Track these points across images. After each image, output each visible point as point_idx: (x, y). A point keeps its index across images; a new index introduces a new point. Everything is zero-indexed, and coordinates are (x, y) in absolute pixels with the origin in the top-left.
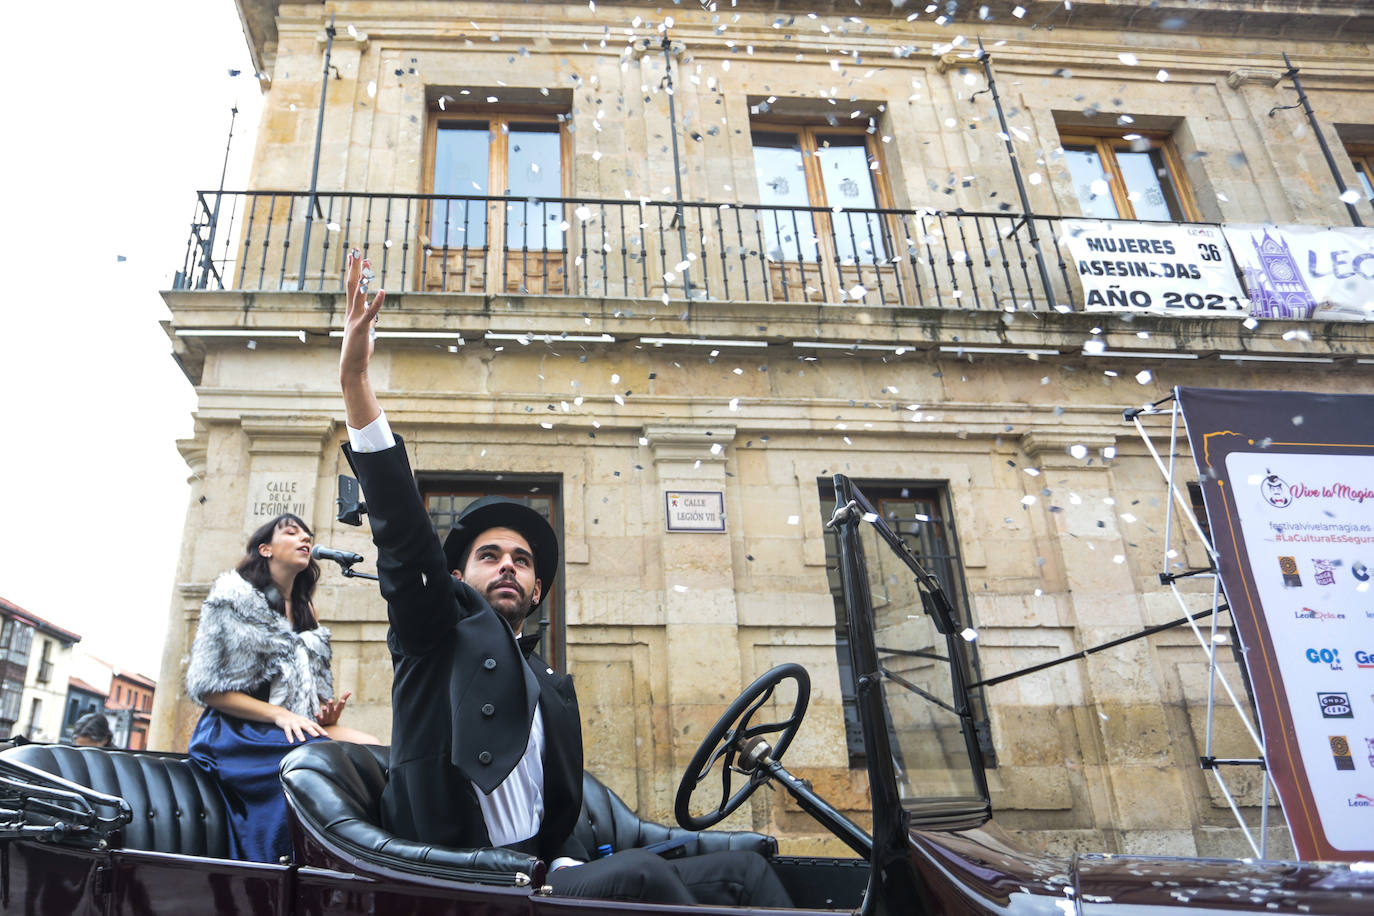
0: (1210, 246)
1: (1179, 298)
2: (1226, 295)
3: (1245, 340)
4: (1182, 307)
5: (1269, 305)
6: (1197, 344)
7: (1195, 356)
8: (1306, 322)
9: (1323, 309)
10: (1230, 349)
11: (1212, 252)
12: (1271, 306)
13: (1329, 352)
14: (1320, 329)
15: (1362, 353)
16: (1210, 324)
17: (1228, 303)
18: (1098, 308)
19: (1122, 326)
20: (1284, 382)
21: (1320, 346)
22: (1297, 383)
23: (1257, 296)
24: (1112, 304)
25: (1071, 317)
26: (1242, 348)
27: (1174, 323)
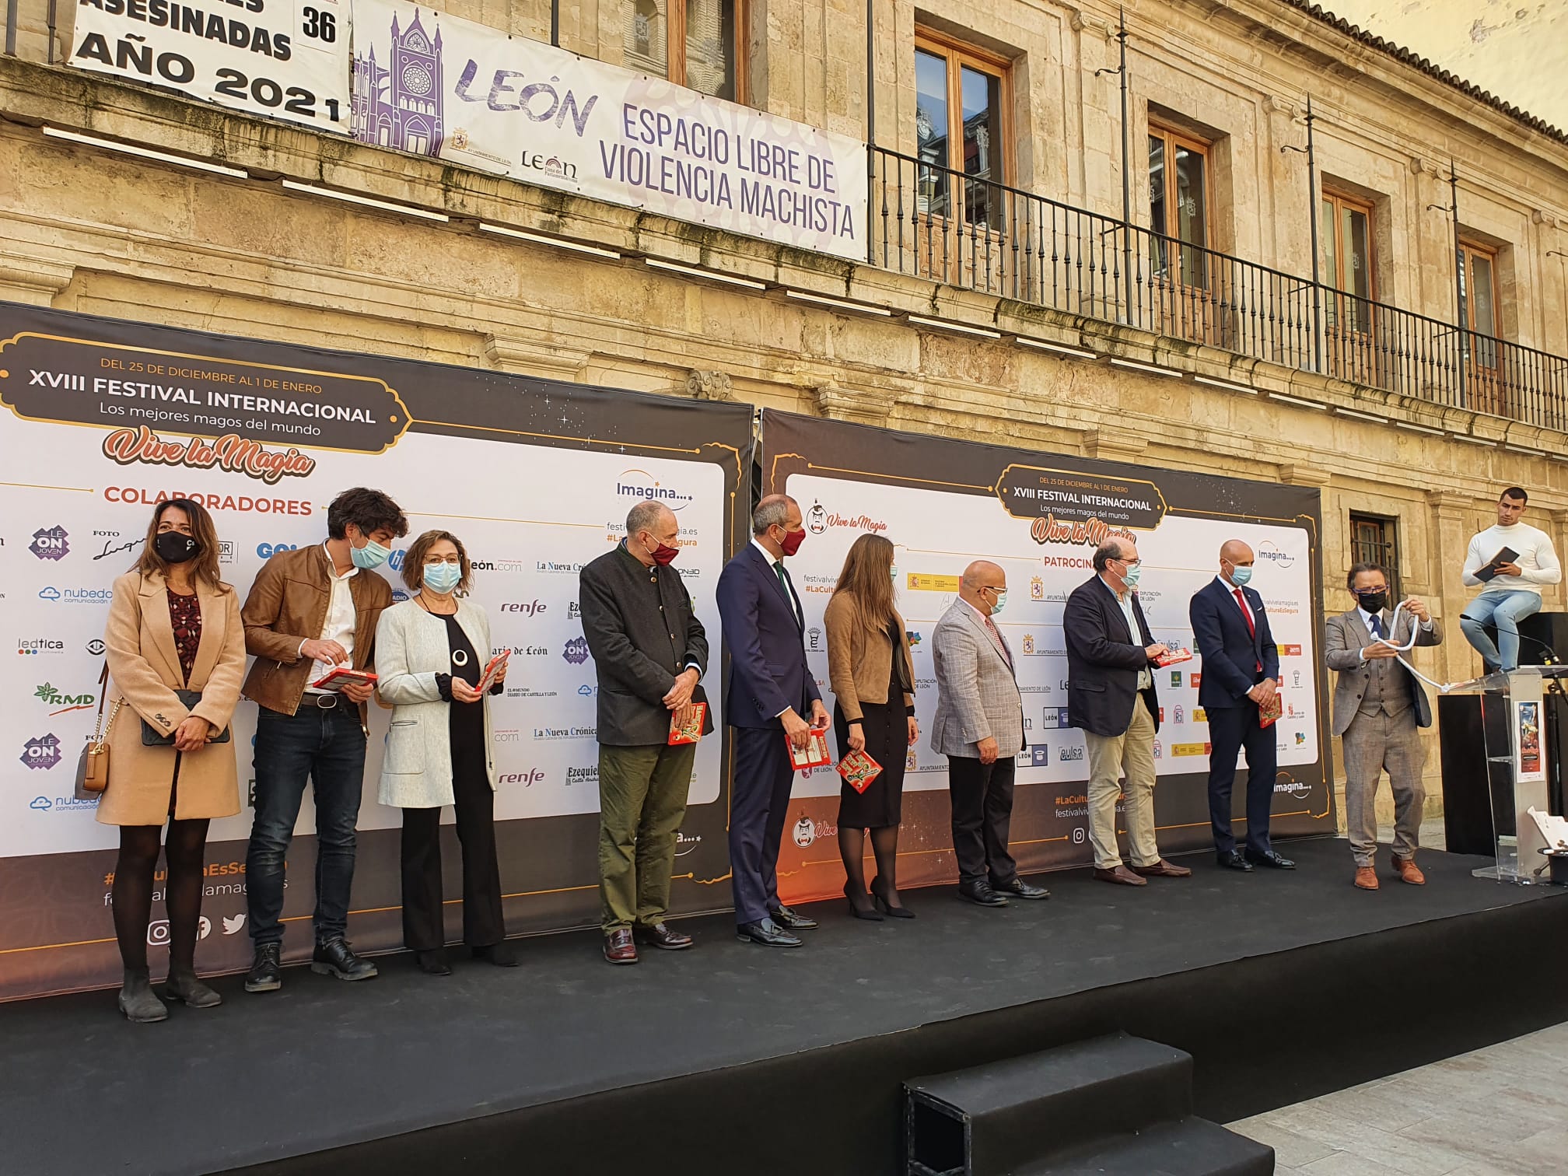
0: (324, 15)
1: (242, 80)
2: (321, 96)
3: (326, 166)
4: (244, 96)
5: (378, 124)
6: (250, 157)
7: (244, 175)
8: (416, 159)
9: (454, 147)
10: (299, 175)
11: (324, 24)
12: (381, 127)
13: (442, 206)
14: (436, 173)
15: (489, 216)
16: (273, 131)
17: (321, 108)
18: (93, 64)
19: (122, 102)
20: (391, 236)
21: (433, 196)
22: (408, 240)
23: (364, 107)
24: (122, 64)
25: (27, 68)
26: (318, 177)
27: (213, 118)
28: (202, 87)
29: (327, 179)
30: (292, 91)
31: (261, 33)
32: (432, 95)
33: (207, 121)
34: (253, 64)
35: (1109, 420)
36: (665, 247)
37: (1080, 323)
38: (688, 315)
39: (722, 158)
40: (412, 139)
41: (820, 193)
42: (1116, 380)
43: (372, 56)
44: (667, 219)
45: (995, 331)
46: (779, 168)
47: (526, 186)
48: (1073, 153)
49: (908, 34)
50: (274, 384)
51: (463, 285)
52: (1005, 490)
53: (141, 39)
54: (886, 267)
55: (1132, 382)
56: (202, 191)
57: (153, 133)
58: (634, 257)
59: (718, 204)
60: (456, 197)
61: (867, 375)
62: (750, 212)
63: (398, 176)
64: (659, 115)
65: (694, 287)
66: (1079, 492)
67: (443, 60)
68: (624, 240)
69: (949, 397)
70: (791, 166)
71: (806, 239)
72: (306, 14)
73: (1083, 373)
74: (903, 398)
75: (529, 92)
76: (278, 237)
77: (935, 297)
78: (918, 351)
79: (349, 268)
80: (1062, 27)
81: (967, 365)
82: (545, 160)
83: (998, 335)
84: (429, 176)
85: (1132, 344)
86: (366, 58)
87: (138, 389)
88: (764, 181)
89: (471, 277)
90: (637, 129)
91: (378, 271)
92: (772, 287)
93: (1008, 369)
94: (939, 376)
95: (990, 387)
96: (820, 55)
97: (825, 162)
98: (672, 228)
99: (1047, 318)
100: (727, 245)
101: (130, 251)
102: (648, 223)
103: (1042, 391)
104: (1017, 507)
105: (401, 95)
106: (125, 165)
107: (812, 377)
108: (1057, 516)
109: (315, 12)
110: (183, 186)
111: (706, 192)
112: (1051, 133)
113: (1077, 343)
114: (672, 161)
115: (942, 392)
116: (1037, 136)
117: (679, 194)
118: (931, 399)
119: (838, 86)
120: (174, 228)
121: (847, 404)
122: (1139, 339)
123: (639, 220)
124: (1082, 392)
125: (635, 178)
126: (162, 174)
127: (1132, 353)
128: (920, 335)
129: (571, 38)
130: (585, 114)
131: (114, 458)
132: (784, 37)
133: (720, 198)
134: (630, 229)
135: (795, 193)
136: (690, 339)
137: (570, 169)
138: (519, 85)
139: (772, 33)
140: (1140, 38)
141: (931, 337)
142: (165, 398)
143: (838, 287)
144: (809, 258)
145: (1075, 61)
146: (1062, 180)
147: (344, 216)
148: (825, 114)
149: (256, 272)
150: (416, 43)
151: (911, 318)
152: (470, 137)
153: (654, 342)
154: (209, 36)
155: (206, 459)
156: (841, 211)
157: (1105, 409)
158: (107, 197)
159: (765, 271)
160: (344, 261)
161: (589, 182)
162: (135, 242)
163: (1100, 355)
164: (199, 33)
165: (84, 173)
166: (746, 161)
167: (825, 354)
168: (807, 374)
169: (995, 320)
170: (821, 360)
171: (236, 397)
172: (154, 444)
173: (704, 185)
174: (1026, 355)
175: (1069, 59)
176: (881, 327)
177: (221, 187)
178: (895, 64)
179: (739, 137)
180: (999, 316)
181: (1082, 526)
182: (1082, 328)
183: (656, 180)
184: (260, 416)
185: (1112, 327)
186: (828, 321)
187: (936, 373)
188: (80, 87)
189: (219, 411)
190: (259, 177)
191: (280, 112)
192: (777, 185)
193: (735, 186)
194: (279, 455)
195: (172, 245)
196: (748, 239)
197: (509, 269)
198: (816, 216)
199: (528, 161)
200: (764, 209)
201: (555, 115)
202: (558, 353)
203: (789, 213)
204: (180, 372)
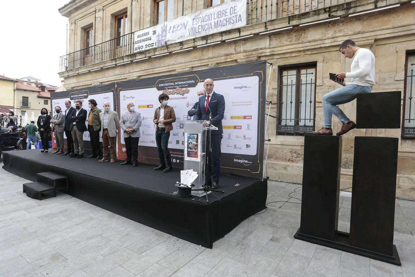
1: (147, 45)
3: (155, 52)
4: (147, 48)
5: (160, 44)
6: (148, 55)
8: (163, 46)
9: (168, 42)
10: (152, 55)
11: (155, 32)
15: (173, 50)
18: (136, 51)
21: (166, 51)
23: (158, 42)
25: (132, 55)
28: (144, 48)
29: (155, 54)
30: (152, 44)
31: (149, 38)
32: (165, 35)
33: (144, 53)
34: (148, 42)
36: (199, 43)
37: (327, 10)
38: (209, 53)
39: (210, 19)
40: (163, 43)
41: (233, 15)
45: (290, 26)
46: (223, 15)
47: (178, 43)
53: (139, 46)
57: (141, 57)
58: (195, 48)
59: (209, 30)
60: (169, 50)
62: (216, 28)
63: (162, 50)
64: (199, 17)
65: (211, 47)
66: (174, 82)
67: (167, 29)
68: (192, 45)
70: (226, 13)
71: (229, 27)
72: (153, 32)
75: (178, 26)
77: (266, 26)
78: (269, 41)
81: (286, 39)
82: (180, 37)
84: (165, 48)
86: (158, 35)
88: (219, 19)
90: (194, 23)
92: (222, 41)
94: (276, 45)
95: (295, 43)
97: (234, 7)
98: (200, 39)
99: (311, 14)
100: (211, 37)
102: (195, 40)
103: (318, 37)
105: (162, 37)
107: (236, 57)
108: (169, 89)
111: (207, 28)
114: (201, 25)
115: (276, 49)
117: (201, 31)
118: (273, 52)
125: (194, 32)
130: (186, 25)
133: (210, 28)
134: (193, 43)
135: (227, 18)
136: (209, 58)
137: (184, 36)
138: (176, 26)
141: (273, 35)
143: (239, 34)
150: (164, 28)
151: (260, 34)
152: (170, 39)
153: (202, 61)
156: (238, 17)
159: (219, 39)
161: (187, 37)
164: (144, 42)
166: (216, 17)
170: (238, 52)
174: (312, 28)
177: (148, 60)
179: (214, 13)
180: (290, 22)
181: (175, 90)
182: (329, 11)
183: (197, 31)
186: (242, 43)
187: (274, 45)
188: (135, 55)
190: (149, 57)
191: (151, 47)
192: (222, 19)
196: (214, 34)
197: (180, 57)
198: (231, 21)
199: (178, 38)
200: (219, 26)
201: (182, 28)
202: (185, 69)
203: (225, 24)
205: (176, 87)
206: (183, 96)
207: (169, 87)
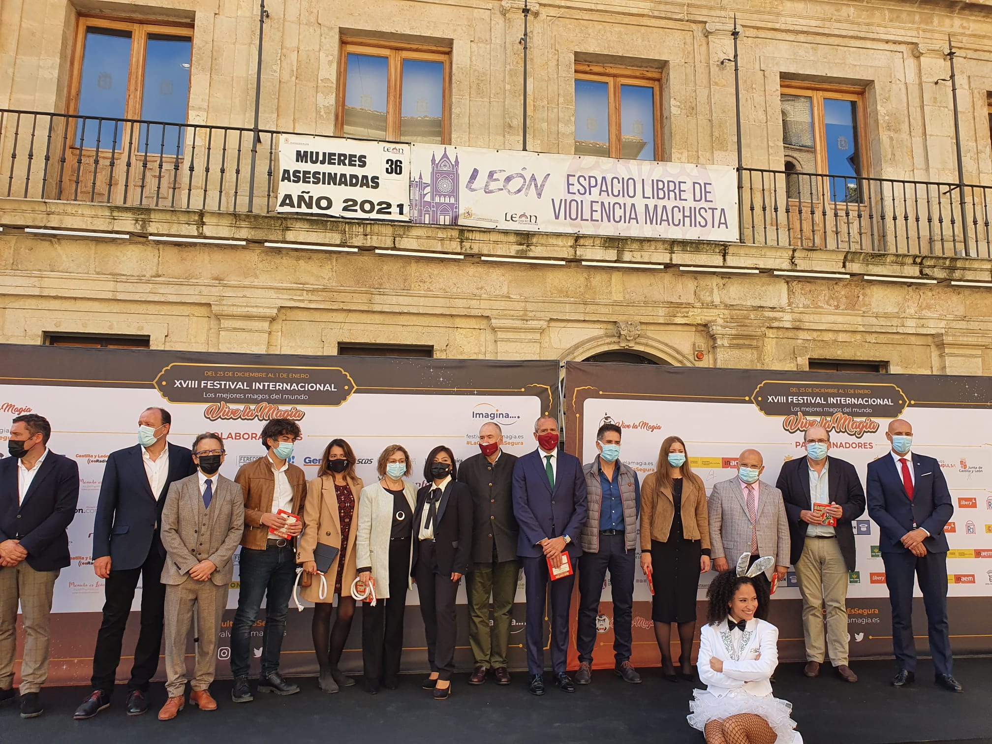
0: (397, 161)
1: (355, 203)
2: (395, 203)
3: (397, 239)
4: (356, 211)
5: (423, 212)
6: (359, 241)
7: (356, 250)
8: (445, 227)
9: (465, 218)
10: (383, 246)
11: (396, 166)
12: (425, 214)
13: (459, 251)
14: (455, 234)
15: (486, 252)
16: (369, 226)
17: (395, 210)
18: (287, 209)
19: (298, 225)
20: (435, 270)
21: (455, 246)
22: (445, 271)
23: (416, 205)
24: (299, 206)
25: (256, 217)
26: (393, 246)
27: (340, 224)
28: (336, 210)
29: (397, 246)
30: (380, 204)
31: (365, 177)
32: (453, 192)
33: (337, 227)
34: (360, 194)
35: (954, 324)
36: (593, 253)
37: (918, 260)
38: (614, 290)
39: (631, 194)
40: (442, 217)
41: (703, 204)
42: (961, 296)
43: (421, 178)
44: (593, 237)
45: (846, 274)
46: (672, 194)
47: (506, 232)
48: (918, 141)
49: (775, 90)
50: (285, 375)
51: (476, 292)
52: (760, 399)
53: (308, 192)
54: (754, 243)
55: (977, 296)
56: (339, 261)
57: (313, 237)
58: (575, 262)
59: (629, 222)
60: (467, 245)
61: (746, 312)
62: (651, 223)
63: (434, 238)
64: (590, 177)
65: (618, 273)
66: (826, 396)
67: (459, 172)
68: (568, 253)
69: (812, 320)
70: (680, 191)
71: (693, 234)
72: (387, 163)
73: (930, 294)
74: (775, 324)
75: (508, 179)
76: (376, 278)
77: (793, 257)
78: (786, 292)
79: (413, 290)
80: (905, 57)
81: (827, 298)
82: (518, 216)
83: (848, 276)
84: (451, 236)
85: (970, 269)
86: (417, 180)
87: (221, 384)
88: (661, 203)
89: (480, 286)
90: (573, 189)
91: (429, 290)
92: (668, 266)
93: (861, 297)
94: (804, 307)
95: (846, 311)
96: (708, 117)
97: (705, 184)
98: (598, 242)
99: (888, 260)
100: (635, 246)
101: (306, 297)
102: (582, 241)
103: (891, 309)
104: (769, 409)
105: (436, 195)
106: (303, 254)
107: (703, 317)
108: (806, 414)
109: (392, 161)
110: (330, 260)
111: (621, 217)
112: (898, 131)
113: (917, 274)
114: (598, 202)
115: (806, 318)
116: (884, 135)
117: (602, 221)
118: (798, 323)
119: (721, 133)
120: (326, 281)
121: (729, 332)
122: (976, 265)
123: (576, 241)
124: (929, 307)
125: (574, 216)
126: (321, 255)
127: (970, 275)
128: (787, 283)
129: (542, 141)
130: (543, 185)
131: (209, 418)
132: (683, 111)
133: (630, 218)
134: (571, 247)
135: (684, 207)
136: (615, 304)
137: (533, 219)
138: (502, 177)
139: (674, 110)
140: (976, 50)
141: (796, 282)
142: (233, 387)
143: (718, 260)
144: (694, 245)
145: (917, 78)
146: (908, 162)
147: (411, 263)
148: (713, 152)
149: (365, 298)
150: (445, 166)
151: (776, 273)
152: (474, 211)
153: (591, 308)
154: (340, 184)
155: (251, 416)
156: (717, 213)
157: (951, 317)
158: (295, 271)
159: (662, 258)
160: (411, 287)
161: (546, 223)
162: (307, 291)
163: (941, 281)
164: (335, 184)
165: (286, 261)
166: (648, 193)
167: (713, 302)
168: (699, 316)
169: (844, 266)
170: (712, 305)
171: (266, 384)
172: (227, 410)
173: (619, 212)
174: (877, 286)
175: (911, 77)
176: (757, 280)
177: (349, 257)
178: (766, 111)
179: (643, 180)
180: (847, 264)
181: (829, 419)
182: (921, 263)
183: (587, 215)
184: (278, 392)
185: (948, 260)
186: (715, 281)
187: (801, 306)
188: (280, 222)
189: (259, 391)
190: (365, 250)
191: (374, 215)
192: (670, 204)
193: (640, 210)
194: (286, 411)
195: (323, 290)
196: (649, 240)
197: (502, 278)
198: (699, 218)
199: (509, 218)
200: (662, 220)
201: (524, 189)
202: (528, 323)
203: (680, 220)
204: (240, 374)
205: (832, 410)
206: (862, 440)
207: (807, 409)
